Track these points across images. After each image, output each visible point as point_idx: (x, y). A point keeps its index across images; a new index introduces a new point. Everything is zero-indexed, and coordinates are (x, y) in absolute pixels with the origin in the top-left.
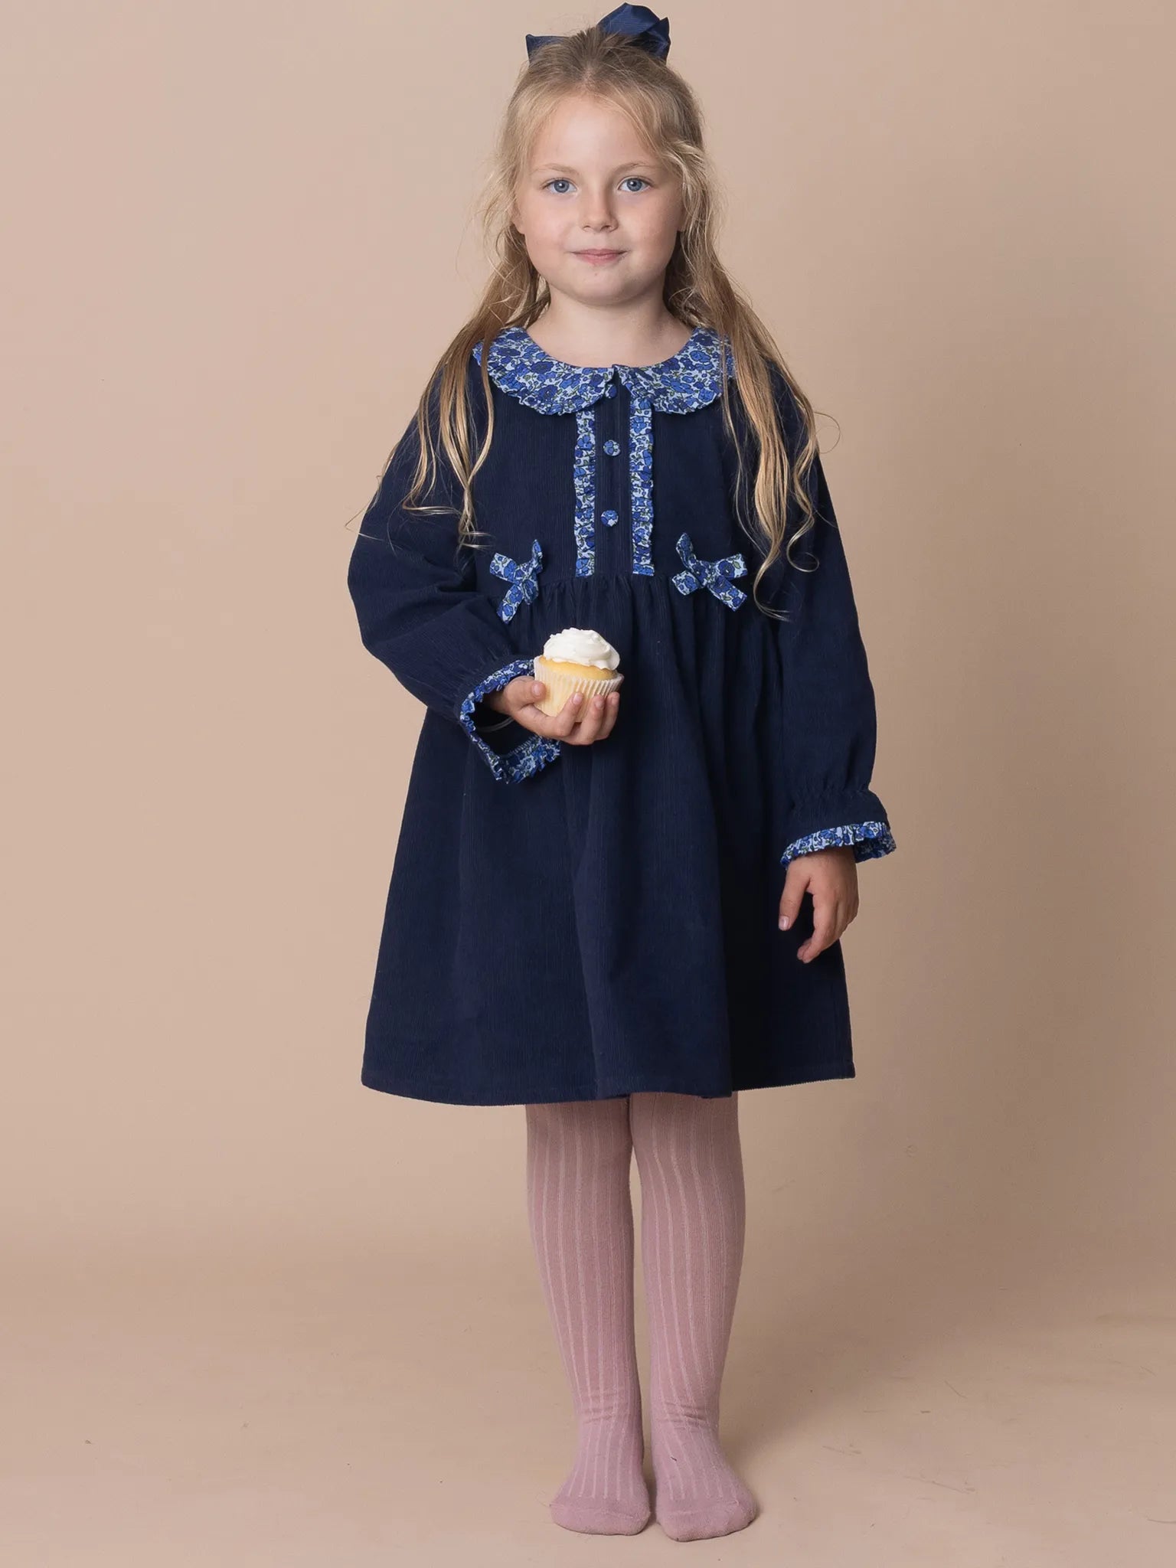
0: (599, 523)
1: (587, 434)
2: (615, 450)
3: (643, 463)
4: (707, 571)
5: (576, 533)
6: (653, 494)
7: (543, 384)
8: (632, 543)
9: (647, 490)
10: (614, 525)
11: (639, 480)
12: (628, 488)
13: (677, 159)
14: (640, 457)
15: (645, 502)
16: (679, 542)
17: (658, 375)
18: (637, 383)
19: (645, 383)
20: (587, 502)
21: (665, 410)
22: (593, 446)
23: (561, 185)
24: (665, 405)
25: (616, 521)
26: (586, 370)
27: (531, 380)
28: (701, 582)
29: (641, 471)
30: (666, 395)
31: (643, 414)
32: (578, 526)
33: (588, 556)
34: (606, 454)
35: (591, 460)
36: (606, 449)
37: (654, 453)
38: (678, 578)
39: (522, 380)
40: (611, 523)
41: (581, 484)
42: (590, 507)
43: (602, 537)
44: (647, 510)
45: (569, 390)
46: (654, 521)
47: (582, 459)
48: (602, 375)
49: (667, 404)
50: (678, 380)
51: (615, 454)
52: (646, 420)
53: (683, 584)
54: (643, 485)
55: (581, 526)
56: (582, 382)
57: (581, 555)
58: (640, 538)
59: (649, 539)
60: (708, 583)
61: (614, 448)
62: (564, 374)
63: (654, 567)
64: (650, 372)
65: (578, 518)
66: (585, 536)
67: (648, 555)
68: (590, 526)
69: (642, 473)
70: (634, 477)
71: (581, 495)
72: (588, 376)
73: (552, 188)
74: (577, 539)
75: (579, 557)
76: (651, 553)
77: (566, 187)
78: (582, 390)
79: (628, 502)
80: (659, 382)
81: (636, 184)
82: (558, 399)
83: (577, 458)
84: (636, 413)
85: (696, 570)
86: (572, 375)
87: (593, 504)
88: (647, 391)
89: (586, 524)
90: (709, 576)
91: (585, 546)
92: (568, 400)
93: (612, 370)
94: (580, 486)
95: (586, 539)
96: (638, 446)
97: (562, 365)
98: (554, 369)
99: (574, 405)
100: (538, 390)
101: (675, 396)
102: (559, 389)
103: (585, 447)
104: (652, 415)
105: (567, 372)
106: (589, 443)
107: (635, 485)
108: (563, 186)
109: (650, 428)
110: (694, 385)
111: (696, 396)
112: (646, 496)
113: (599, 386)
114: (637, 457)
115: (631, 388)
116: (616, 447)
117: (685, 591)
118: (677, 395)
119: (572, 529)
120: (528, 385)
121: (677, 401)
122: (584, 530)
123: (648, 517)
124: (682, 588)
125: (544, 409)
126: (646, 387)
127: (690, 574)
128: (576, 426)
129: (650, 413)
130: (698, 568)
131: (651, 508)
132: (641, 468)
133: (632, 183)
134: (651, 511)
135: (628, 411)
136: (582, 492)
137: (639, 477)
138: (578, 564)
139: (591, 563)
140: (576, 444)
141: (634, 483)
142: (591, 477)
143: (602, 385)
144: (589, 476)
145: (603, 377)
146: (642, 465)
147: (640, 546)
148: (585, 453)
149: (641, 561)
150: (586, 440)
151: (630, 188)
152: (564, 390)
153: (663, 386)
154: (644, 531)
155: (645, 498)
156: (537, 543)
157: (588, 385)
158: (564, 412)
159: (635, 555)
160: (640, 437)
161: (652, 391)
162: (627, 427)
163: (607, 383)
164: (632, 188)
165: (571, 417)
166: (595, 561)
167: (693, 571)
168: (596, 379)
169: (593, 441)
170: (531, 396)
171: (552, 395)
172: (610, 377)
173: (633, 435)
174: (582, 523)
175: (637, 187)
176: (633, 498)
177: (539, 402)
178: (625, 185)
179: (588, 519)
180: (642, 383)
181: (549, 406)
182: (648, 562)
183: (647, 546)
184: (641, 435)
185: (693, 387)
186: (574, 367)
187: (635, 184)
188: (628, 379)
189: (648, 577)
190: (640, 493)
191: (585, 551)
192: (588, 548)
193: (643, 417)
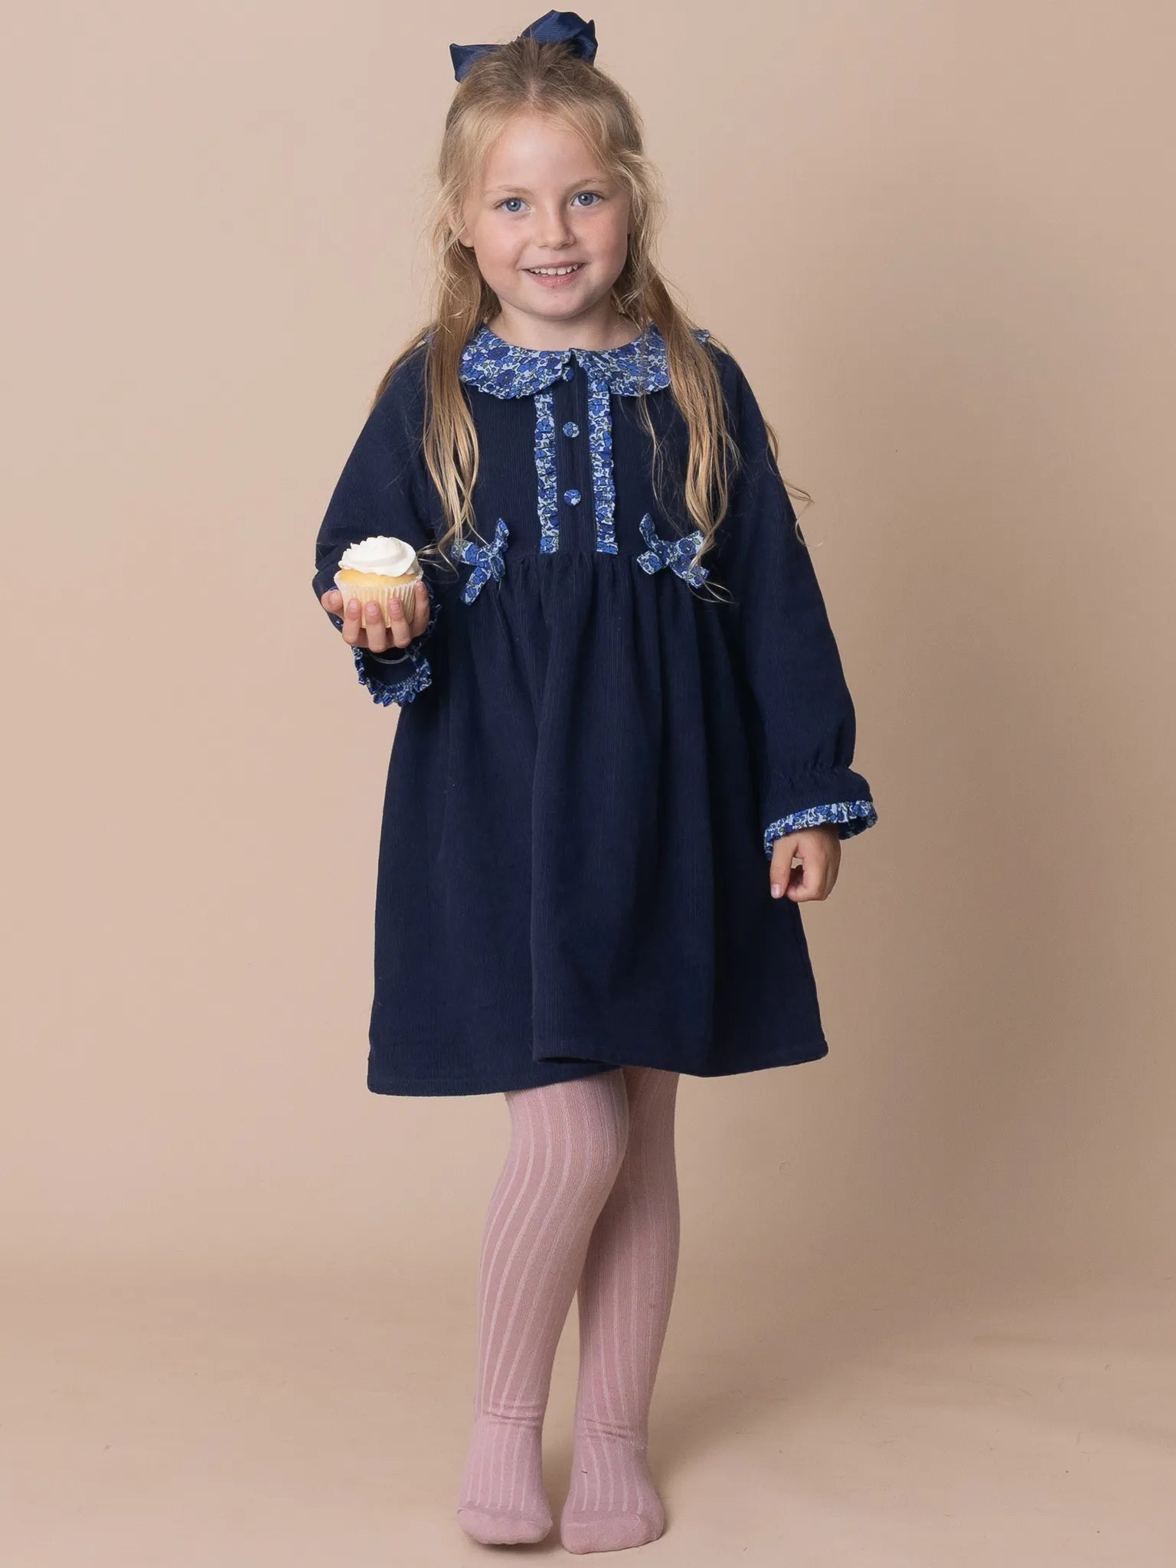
0: (563, 503)
1: (545, 417)
2: (575, 432)
3: (603, 444)
4: (669, 551)
5: (540, 512)
6: (613, 473)
7: (500, 369)
8: (596, 521)
9: (607, 470)
10: (577, 504)
11: (599, 460)
12: (589, 469)
13: (627, 173)
14: (600, 439)
15: (606, 481)
16: (642, 523)
17: (614, 360)
18: (594, 365)
19: (602, 365)
20: (550, 482)
21: (621, 393)
22: (552, 428)
23: (512, 204)
24: (620, 388)
25: (579, 499)
26: (543, 354)
27: (488, 367)
28: (664, 562)
29: (601, 452)
30: (622, 378)
31: (600, 397)
32: (541, 505)
33: (552, 534)
34: (566, 436)
35: (551, 442)
36: (565, 431)
37: (613, 434)
38: (643, 558)
39: (480, 368)
40: (574, 501)
41: (542, 465)
42: (552, 487)
43: (565, 516)
44: (609, 489)
45: (527, 374)
46: (617, 500)
47: (542, 442)
48: (558, 358)
49: (623, 387)
50: (634, 364)
51: (574, 436)
52: (604, 402)
53: (648, 563)
54: (604, 465)
55: (544, 506)
56: (539, 365)
57: (545, 533)
58: (603, 517)
59: (613, 517)
60: (670, 563)
61: (573, 430)
62: (520, 358)
63: (618, 546)
64: (606, 356)
65: (541, 498)
66: (549, 515)
67: (612, 532)
68: (553, 505)
69: (601, 454)
70: (595, 458)
71: (543, 475)
72: (545, 359)
73: (505, 208)
74: (541, 518)
75: (544, 535)
76: (615, 531)
77: (518, 206)
78: (540, 373)
79: (589, 482)
80: (616, 366)
81: (588, 198)
82: (516, 383)
83: (537, 441)
84: (594, 396)
85: (658, 550)
86: (530, 359)
87: (555, 484)
88: (603, 373)
89: (550, 504)
90: (671, 555)
91: (549, 524)
92: (526, 383)
93: (569, 354)
94: (541, 468)
95: (550, 518)
96: (598, 428)
97: (519, 349)
98: (510, 353)
99: (531, 387)
100: (496, 376)
101: (631, 380)
102: (517, 373)
103: (544, 430)
104: (610, 397)
105: (523, 356)
106: (548, 425)
107: (597, 465)
108: (515, 205)
109: (609, 410)
110: (650, 369)
111: (653, 379)
112: (607, 475)
113: (556, 368)
114: (596, 439)
115: (589, 370)
116: (575, 429)
117: (649, 570)
118: (632, 379)
119: (536, 509)
120: (486, 372)
121: (633, 385)
122: (547, 510)
123: (610, 496)
124: (647, 568)
125: (503, 394)
126: (603, 369)
127: (653, 554)
128: (535, 410)
129: (608, 395)
130: (660, 548)
131: (613, 487)
132: (601, 449)
133: (583, 197)
134: (613, 490)
135: (586, 394)
136: (544, 473)
137: (599, 457)
138: (542, 542)
139: (556, 541)
140: (535, 427)
141: (594, 464)
142: (552, 459)
143: (559, 366)
144: (549, 458)
145: (560, 360)
146: (602, 446)
147: (604, 524)
148: (544, 435)
149: (605, 539)
150: (545, 423)
151: (581, 203)
152: (521, 374)
153: (619, 370)
154: (606, 511)
155: (606, 478)
156: (502, 522)
157: (546, 367)
158: (522, 394)
159: (599, 533)
160: (600, 419)
161: (609, 374)
162: (585, 409)
163: (564, 366)
164: (584, 202)
165: (529, 400)
166: (559, 539)
167: (656, 551)
168: (553, 362)
169: (552, 424)
170: (489, 383)
171: (510, 380)
172: (567, 360)
173: (592, 417)
174: (545, 503)
175: (588, 201)
176: (594, 478)
177: (498, 388)
178: (577, 200)
179: (551, 498)
180: (599, 365)
181: (507, 390)
182: (612, 540)
183: (611, 523)
184: (599, 417)
185: (649, 371)
186: (531, 351)
187: (586, 199)
188: (585, 361)
189: (612, 555)
190: (601, 472)
191: (549, 529)
192: (552, 526)
193: (601, 399)
